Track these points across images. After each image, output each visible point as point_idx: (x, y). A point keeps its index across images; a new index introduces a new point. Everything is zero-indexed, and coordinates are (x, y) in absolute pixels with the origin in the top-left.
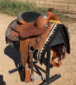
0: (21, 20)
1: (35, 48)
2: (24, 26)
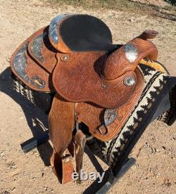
0: (57, 43)
1: (95, 133)
2: (66, 58)
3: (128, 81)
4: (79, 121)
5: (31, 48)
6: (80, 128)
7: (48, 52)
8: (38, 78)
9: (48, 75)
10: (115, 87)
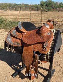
1: (42, 52)
2: (25, 34)
3: (48, 34)
4: (35, 51)
5: (12, 33)
6: (36, 53)
7: (18, 34)
8: (17, 43)
9: (20, 40)
10: (45, 36)
